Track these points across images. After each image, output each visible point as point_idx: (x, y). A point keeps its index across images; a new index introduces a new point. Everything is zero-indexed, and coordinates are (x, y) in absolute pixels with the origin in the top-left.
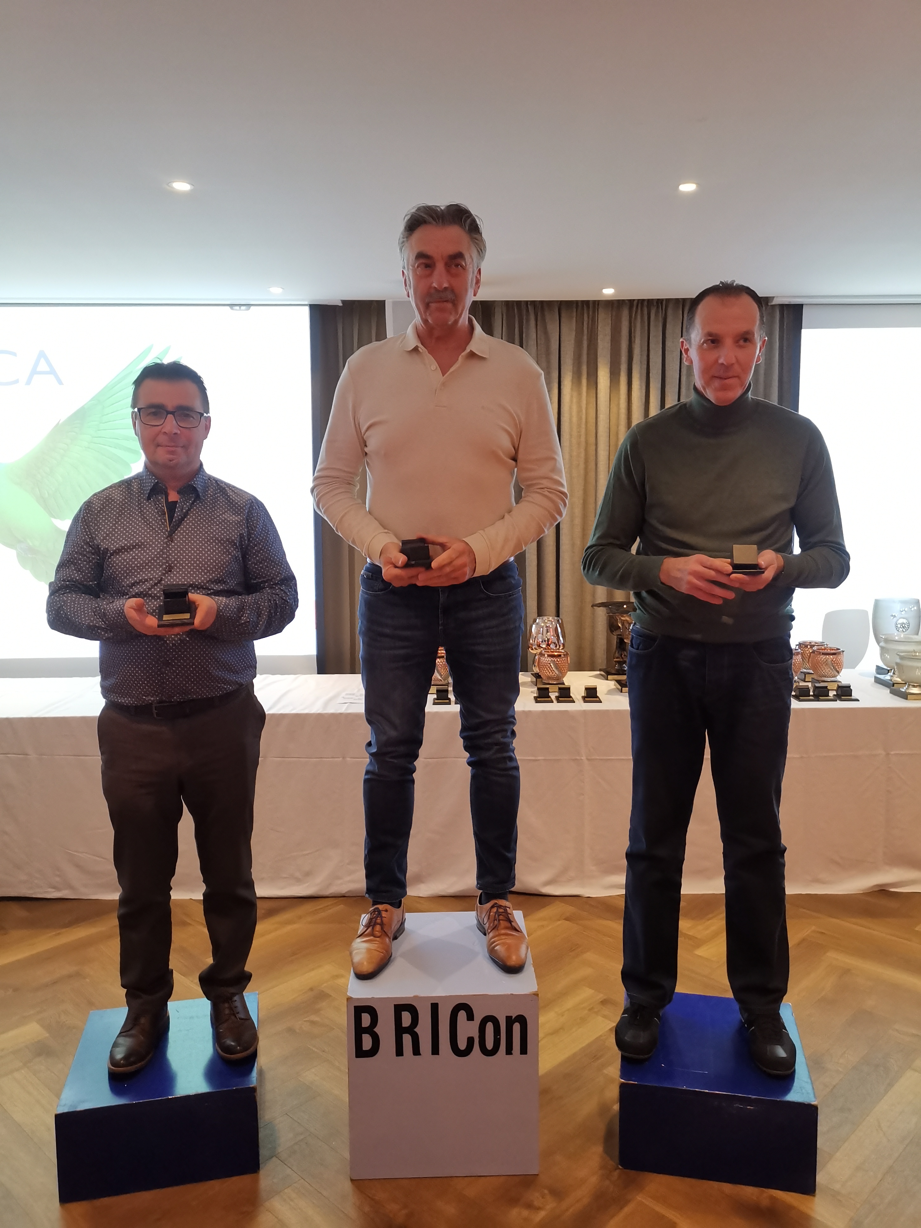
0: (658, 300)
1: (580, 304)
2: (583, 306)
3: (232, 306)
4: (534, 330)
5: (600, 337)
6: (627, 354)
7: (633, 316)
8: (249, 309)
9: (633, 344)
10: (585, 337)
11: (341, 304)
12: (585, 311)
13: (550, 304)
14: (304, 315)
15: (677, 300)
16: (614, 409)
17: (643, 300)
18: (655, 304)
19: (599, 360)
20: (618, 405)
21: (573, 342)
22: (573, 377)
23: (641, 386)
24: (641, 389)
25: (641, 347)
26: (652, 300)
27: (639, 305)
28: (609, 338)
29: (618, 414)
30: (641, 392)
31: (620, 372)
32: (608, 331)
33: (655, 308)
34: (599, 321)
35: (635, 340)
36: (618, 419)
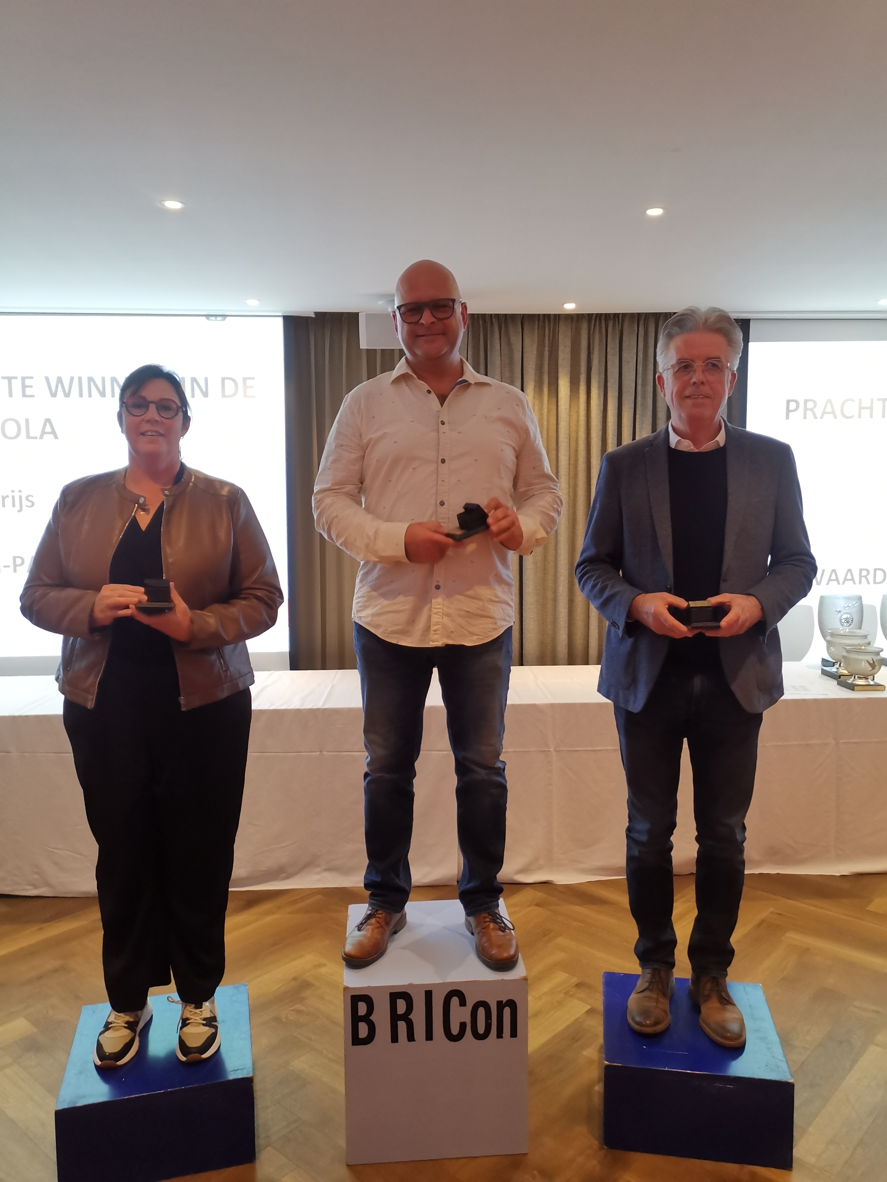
0: (615, 314)
1: (541, 317)
2: (544, 321)
3: (208, 316)
4: (498, 341)
5: (561, 348)
6: (586, 365)
7: (592, 329)
8: (224, 320)
9: (591, 355)
10: (547, 348)
11: (314, 316)
12: (547, 324)
13: (513, 317)
14: (278, 326)
15: (632, 315)
16: (574, 417)
17: (601, 314)
18: (612, 318)
19: (560, 370)
20: (578, 412)
21: (535, 352)
22: (535, 387)
23: (599, 394)
24: (599, 397)
25: (600, 358)
26: (609, 314)
27: (598, 319)
28: (568, 349)
29: (578, 421)
30: (600, 400)
31: (579, 381)
32: (568, 342)
33: (612, 321)
34: (559, 333)
35: (593, 350)
36: (577, 425)
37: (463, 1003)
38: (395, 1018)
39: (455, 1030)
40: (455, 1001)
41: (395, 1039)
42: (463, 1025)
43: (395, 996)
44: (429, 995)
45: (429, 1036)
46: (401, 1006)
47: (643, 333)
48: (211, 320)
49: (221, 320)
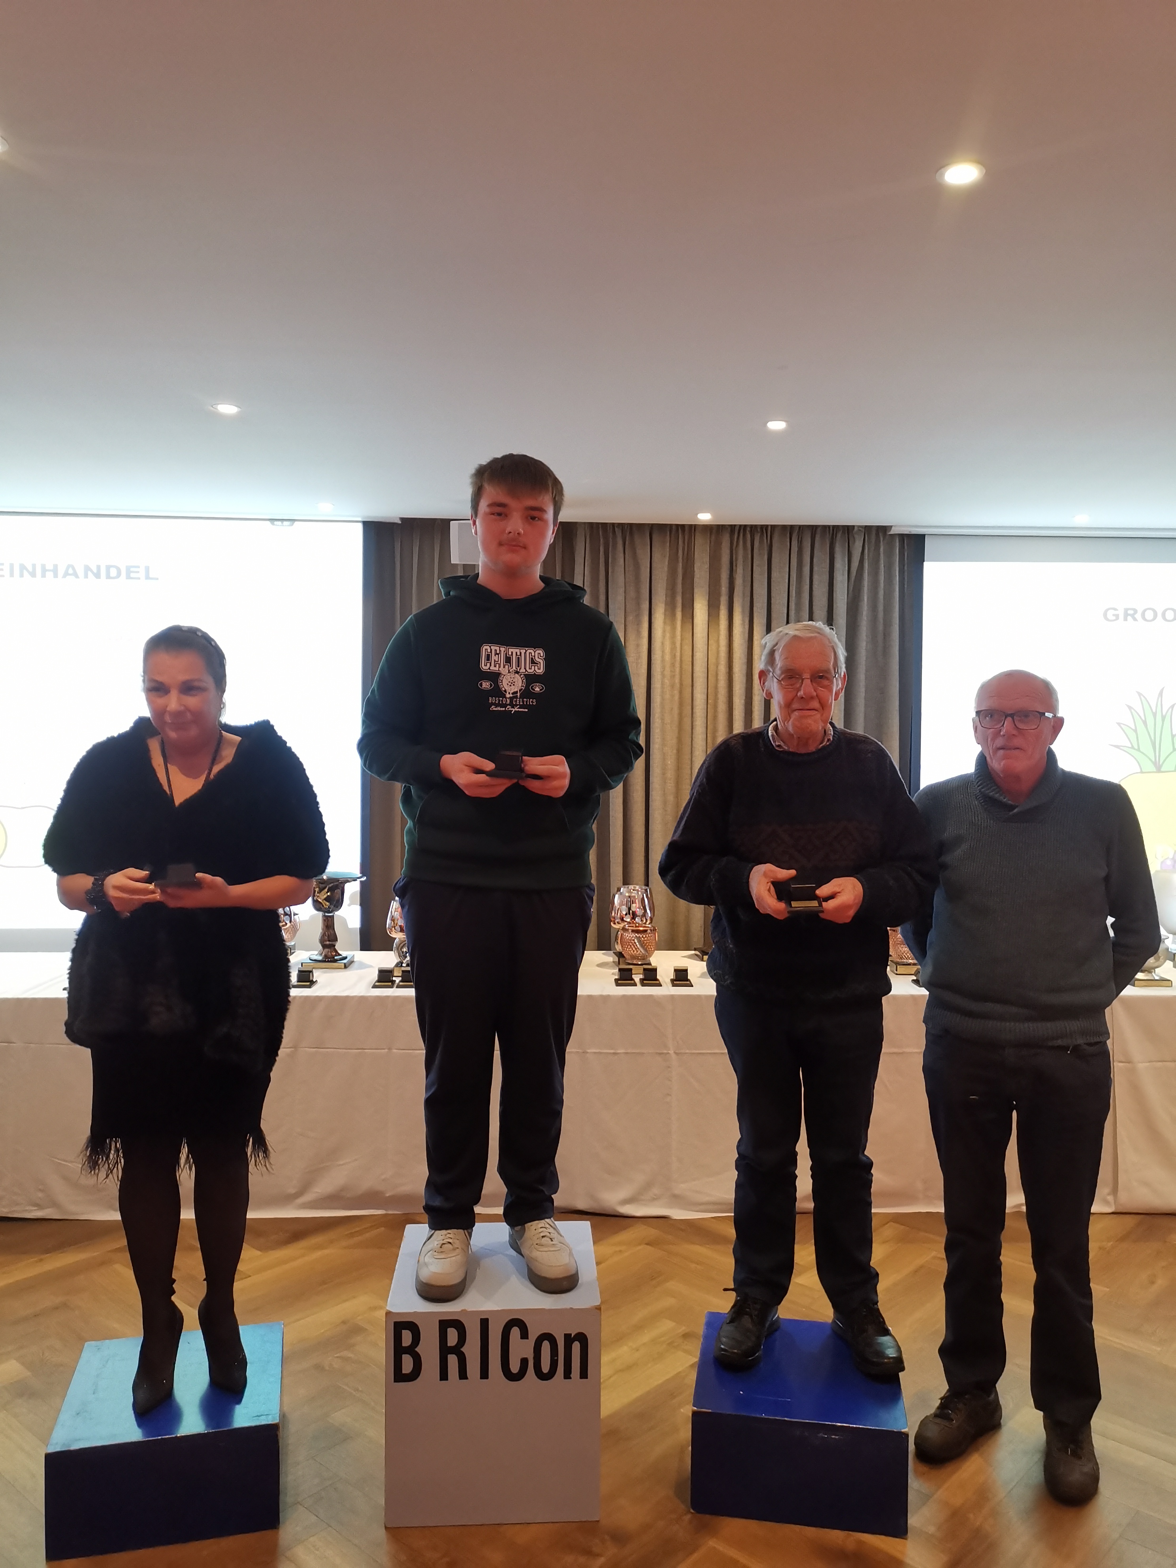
0: (762, 526)
1: (674, 527)
2: (677, 530)
3: (272, 520)
4: (622, 555)
5: (697, 565)
6: (727, 585)
7: (735, 543)
8: (292, 525)
9: (734, 573)
10: (680, 565)
11: (400, 522)
12: (680, 535)
13: (640, 527)
14: (357, 533)
15: (784, 527)
16: (713, 647)
17: (745, 526)
18: (759, 530)
19: (696, 590)
20: (718, 641)
21: (666, 569)
22: (665, 611)
23: (743, 621)
24: (743, 624)
25: (744, 576)
26: (756, 526)
27: (742, 531)
28: (707, 566)
29: (718, 652)
30: (744, 628)
31: (720, 604)
32: (707, 559)
33: (759, 534)
34: (696, 547)
35: (737, 570)
36: (718, 657)
37: (524, 1335)
38: (445, 1351)
39: (515, 1368)
40: (515, 1332)
41: (444, 1376)
42: (524, 1362)
43: (445, 1325)
44: (484, 1324)
45: (484, 1374)
46: (452, 1337)
47: (796, 549)
48: (276, 525)
49: (288, 526)
